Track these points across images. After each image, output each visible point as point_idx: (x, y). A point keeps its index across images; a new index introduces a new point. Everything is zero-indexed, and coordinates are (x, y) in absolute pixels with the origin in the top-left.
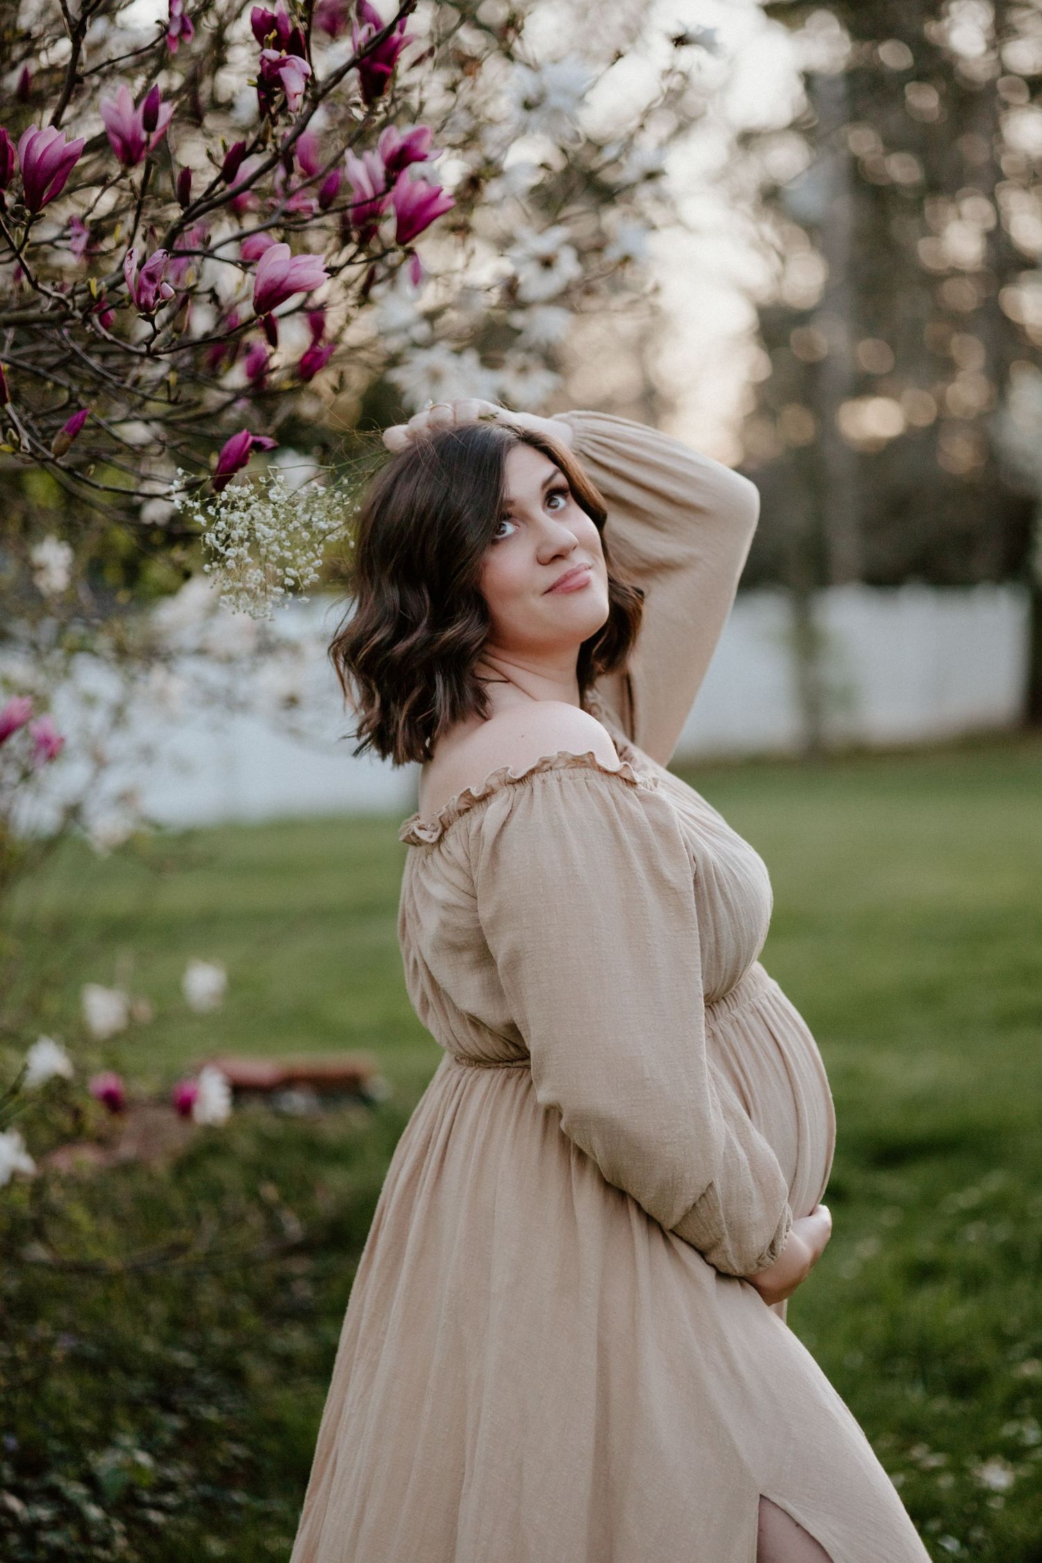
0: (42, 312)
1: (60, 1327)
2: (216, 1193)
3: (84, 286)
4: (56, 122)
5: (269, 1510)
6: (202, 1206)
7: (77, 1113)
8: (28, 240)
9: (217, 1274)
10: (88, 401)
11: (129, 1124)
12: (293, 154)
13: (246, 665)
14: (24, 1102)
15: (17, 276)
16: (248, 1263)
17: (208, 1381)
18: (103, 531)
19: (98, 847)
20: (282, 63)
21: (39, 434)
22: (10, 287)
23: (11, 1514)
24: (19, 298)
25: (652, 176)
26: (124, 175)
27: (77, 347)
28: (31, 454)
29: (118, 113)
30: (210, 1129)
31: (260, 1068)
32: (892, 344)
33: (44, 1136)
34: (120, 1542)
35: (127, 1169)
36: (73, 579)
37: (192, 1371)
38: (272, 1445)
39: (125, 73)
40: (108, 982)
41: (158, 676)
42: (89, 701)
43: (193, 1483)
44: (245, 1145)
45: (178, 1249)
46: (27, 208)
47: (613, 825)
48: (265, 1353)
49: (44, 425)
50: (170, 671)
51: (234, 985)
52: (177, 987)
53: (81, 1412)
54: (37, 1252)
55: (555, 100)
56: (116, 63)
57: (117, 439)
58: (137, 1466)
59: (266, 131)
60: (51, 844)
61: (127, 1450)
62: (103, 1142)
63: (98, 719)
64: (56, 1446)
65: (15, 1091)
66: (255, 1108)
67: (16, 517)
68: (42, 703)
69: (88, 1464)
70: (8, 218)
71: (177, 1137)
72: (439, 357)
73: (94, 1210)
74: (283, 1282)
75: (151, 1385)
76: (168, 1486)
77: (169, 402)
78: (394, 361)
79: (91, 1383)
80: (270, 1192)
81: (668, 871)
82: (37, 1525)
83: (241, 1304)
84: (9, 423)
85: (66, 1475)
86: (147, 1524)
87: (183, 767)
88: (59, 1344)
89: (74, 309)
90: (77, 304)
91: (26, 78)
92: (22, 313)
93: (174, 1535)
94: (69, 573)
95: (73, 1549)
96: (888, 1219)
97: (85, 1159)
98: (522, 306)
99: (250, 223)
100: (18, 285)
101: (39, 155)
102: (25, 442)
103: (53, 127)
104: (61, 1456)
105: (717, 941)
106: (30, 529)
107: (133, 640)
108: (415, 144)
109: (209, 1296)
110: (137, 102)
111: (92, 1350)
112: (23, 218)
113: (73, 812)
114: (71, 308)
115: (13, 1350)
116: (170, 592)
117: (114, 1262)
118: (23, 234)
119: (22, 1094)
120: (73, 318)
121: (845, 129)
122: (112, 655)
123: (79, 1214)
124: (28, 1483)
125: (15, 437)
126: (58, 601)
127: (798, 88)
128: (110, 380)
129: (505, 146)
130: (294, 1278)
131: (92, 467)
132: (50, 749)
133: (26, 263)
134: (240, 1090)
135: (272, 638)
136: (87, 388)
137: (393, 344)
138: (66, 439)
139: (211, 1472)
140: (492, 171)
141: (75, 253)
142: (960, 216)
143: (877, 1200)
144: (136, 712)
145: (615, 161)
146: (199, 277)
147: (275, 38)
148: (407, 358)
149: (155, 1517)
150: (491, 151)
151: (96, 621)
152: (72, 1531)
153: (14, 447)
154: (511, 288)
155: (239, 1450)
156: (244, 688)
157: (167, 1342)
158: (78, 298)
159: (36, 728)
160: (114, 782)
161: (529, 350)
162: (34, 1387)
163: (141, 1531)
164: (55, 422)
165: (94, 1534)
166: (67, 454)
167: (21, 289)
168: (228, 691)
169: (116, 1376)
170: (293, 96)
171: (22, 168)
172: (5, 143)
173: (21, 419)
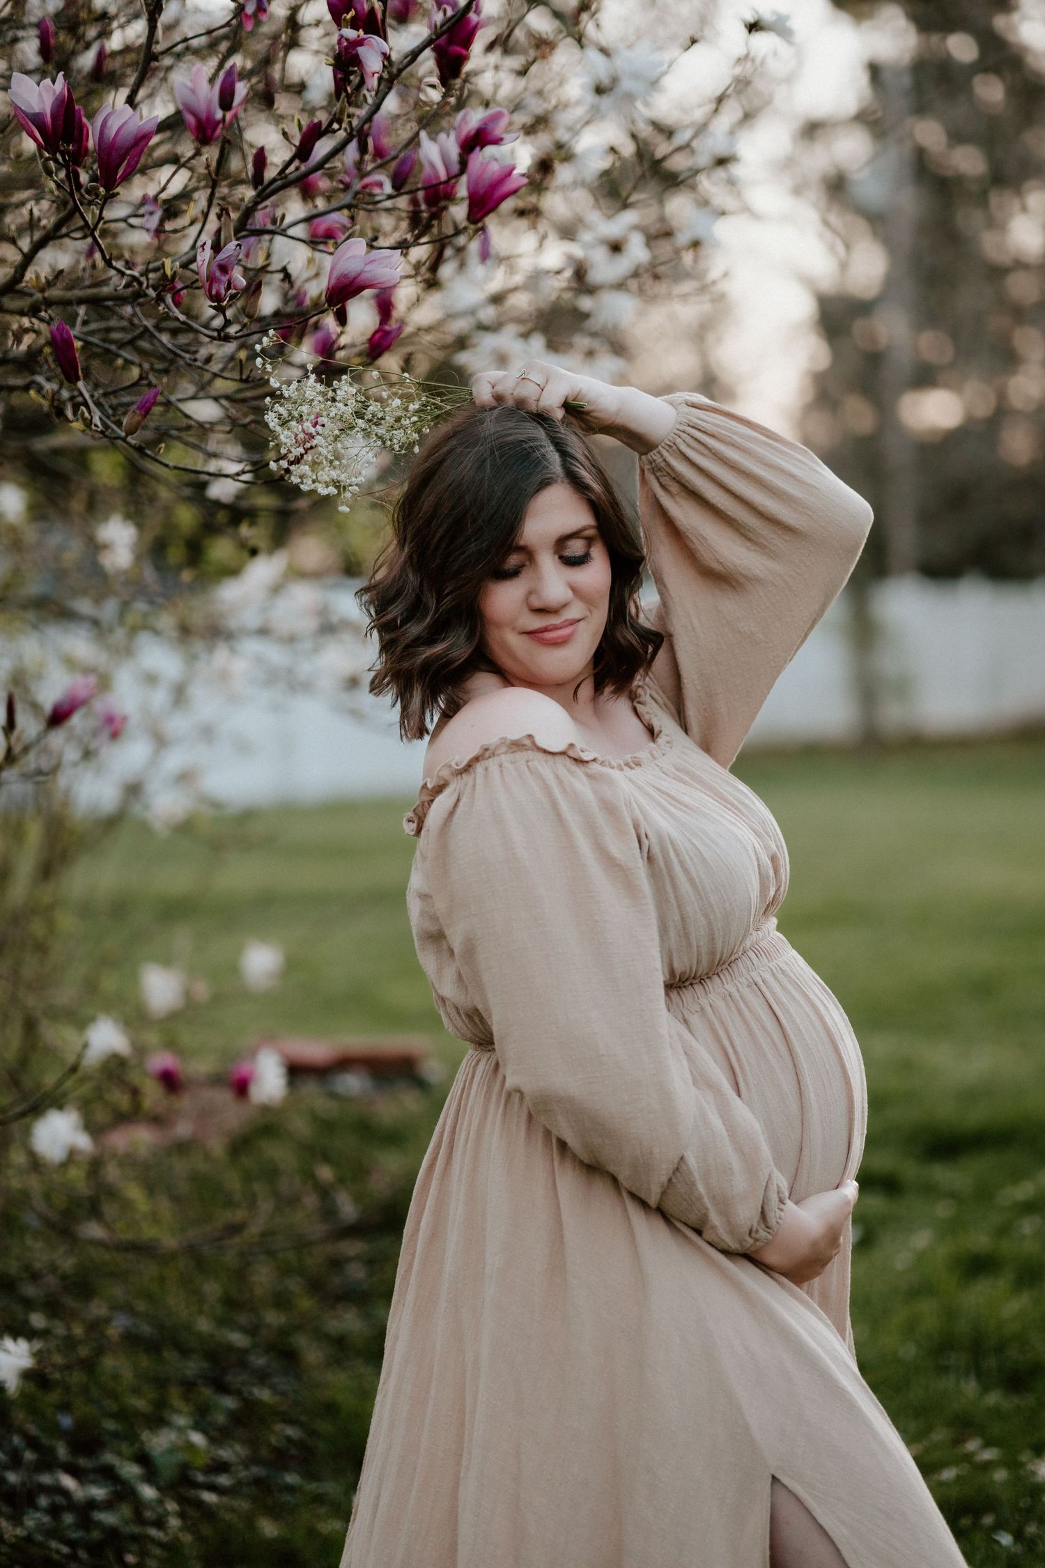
0: (116, 290)
1: (115, 1307)
2: (271, 1174)
3: (157, 264)
4: (131, 101)
5: (321, 1491)
6: (257, 1187)
7: (135, 1092)
8: (103, 218)
9: (271, 1253)
10: (160, 379)
11: (185, 1102)
12: (367, 135)
13: (308, 645)
14: (82, 1080)
15: (90, 254)
16: (302, 1245)
17: (260, 1361)
18: (168, 511)
19: (158, 826)
20: (360, 42)
21: (110, 412)
22: (83, 263)
23: (65, 1493)
24: (92, 276)
25: (722, 162)
26: (198, 153)
27: (149, 323)
28: (102, 432)
29: (193, 91)
30: (265, 1109)
31: (316, 1049)
32: (955, 335)
33: (101, 1116)
34: (174, 1522)
35: (182, 1148)
36: (138, 558)
37: (245, 1351)
38: (325, 1427)
39: (196, 52)
40: (166, 961)
41: (221, 656)
42: (151, 679)
43: (247, 1463)
44: (300, 1126)
45: (235, 1229)
46: (102, 186)
47: (554, 804)
48: (320, 1336)
49: (114, 401)
50: (233, 650)
51: (291, 966)
52: (234, 969)
53: (136, 1391)
54: (93, 1230)
55: (626, 85)
56: (191, 42)
57: (187, 417)
58: (190, 1446)
59: (342, 111)
60: (112, 823)
61: (181, 1430)
62: (157, 1120)
63: (160, 698)
64: (110, 1425)
65: (74, 1069)
66: (310, 1089)
67: (82, 495)
68: (105, 683)
69: (142, 1443)
70: (82, 195)
71: (232, 1116)
72: (506, 339)
73: (151, 1189)
74: (336, 1264)
75: (205, 1365)
76: (221, 1467)
77: (241, 380)
78: (461, 343)
79: (145, 1362)
80: (325, 1173)
81: (615, 849)
82: (92, 1504)
83: (294, 1285)
84: (80, 399)
85: (119, 1454)
86: (200, 1504)
87: (243, 747)
88: (115, 1323)
89: (147, 287)
90: (151, 282)
91: (101, 56)
92: (94, 291)
93: (228, 1516)
94: (133, 551)
95: (128, 1529)
96: (943, 1210)
97: (141, 1138)
98: (591, 290)
99: (321, 203)
100: (90, 262)
101: (114, 133)
102: (96, 420)
103: (127, 105)
104: (115, 1435)
105: (683, 918)
106: (95, 507)
107: (197, 619)
108: (490, 126)
109: (263, 1277)
110: (212, 81)
111: (146, 1329)
112: (97, 196)
113: (134, 790)
114: (145, 285)
115: (69, 1329)
116: (233, 572)
117: (170, 1242)
118: (98, 212)
119: (80, 1073)
120: (146, 295)
121: (909, 121)
122: (174, 634)
123: (135, 1193)
124: (83, 1462)
125: (87, 415)
126: (122, 579)
127: (863, 79)
128: (181, 357)
129: (575, 131)
130: (348, 1260)
131: (163, 445)
132: (114, 728)
133: (99, 240)
134: (296, 1071)
135: (334, 619)
136: (159, 366)
137: (460, 326)
138: (137, 418)
139: (264, 1452)
140: (563, 153)
141: (148, 230)
142: (1024, 209)
143: (930, 1190)
144: (198, 692)
145: (686, 147)
146: (268, 256)
147: (352, 18)
148: (474, 340)
149: (209, 1497)
150: (562, 135)
151: (160, 600)
152: (126, 1510)
153: (86, 425)
154: (580, 273)
155: (291, 1432)
156: (305, 668)
157: (222, 1322)
158: (151, 275)
159: (99, 706)
160: (174, 761)
161: (594, 335)
162: (89, 1366)
163: (194, 1511)
164: (126, 399)
165: (148, 1514)
166: (139, 431)
167: (94, 266)
168: (290, 671)
169: (170, 1355)
170: (370, 75)
171: (97, 147)
172: (81, 121)
173: (92, 396)
